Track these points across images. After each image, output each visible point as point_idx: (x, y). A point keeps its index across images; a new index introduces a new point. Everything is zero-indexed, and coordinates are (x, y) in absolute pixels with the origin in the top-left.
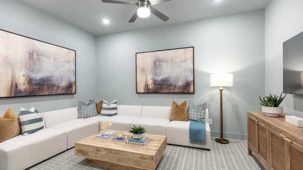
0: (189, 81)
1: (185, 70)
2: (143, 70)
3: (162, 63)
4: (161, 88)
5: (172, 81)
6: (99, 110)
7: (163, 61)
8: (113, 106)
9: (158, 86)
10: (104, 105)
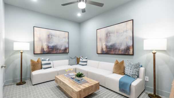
0: (129, 46)
1: (126, 38)
2: (100, 40)
3: (111, 34)
4: (110, 51)
5: (117, 46)
6: (78, 62)
7: (111, 33)
8: (84, 60)
9: (109, 50)
10: (81, 60)
